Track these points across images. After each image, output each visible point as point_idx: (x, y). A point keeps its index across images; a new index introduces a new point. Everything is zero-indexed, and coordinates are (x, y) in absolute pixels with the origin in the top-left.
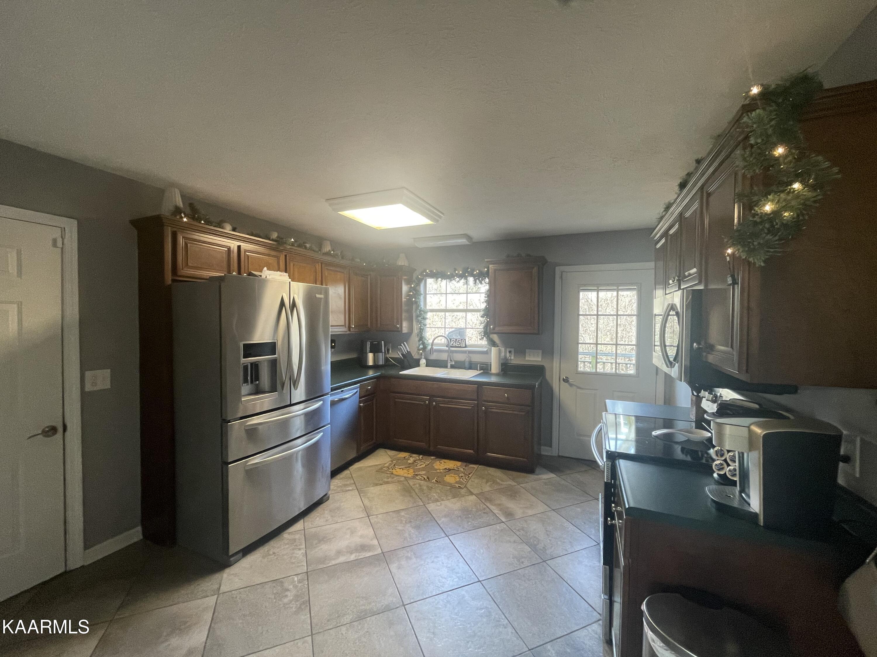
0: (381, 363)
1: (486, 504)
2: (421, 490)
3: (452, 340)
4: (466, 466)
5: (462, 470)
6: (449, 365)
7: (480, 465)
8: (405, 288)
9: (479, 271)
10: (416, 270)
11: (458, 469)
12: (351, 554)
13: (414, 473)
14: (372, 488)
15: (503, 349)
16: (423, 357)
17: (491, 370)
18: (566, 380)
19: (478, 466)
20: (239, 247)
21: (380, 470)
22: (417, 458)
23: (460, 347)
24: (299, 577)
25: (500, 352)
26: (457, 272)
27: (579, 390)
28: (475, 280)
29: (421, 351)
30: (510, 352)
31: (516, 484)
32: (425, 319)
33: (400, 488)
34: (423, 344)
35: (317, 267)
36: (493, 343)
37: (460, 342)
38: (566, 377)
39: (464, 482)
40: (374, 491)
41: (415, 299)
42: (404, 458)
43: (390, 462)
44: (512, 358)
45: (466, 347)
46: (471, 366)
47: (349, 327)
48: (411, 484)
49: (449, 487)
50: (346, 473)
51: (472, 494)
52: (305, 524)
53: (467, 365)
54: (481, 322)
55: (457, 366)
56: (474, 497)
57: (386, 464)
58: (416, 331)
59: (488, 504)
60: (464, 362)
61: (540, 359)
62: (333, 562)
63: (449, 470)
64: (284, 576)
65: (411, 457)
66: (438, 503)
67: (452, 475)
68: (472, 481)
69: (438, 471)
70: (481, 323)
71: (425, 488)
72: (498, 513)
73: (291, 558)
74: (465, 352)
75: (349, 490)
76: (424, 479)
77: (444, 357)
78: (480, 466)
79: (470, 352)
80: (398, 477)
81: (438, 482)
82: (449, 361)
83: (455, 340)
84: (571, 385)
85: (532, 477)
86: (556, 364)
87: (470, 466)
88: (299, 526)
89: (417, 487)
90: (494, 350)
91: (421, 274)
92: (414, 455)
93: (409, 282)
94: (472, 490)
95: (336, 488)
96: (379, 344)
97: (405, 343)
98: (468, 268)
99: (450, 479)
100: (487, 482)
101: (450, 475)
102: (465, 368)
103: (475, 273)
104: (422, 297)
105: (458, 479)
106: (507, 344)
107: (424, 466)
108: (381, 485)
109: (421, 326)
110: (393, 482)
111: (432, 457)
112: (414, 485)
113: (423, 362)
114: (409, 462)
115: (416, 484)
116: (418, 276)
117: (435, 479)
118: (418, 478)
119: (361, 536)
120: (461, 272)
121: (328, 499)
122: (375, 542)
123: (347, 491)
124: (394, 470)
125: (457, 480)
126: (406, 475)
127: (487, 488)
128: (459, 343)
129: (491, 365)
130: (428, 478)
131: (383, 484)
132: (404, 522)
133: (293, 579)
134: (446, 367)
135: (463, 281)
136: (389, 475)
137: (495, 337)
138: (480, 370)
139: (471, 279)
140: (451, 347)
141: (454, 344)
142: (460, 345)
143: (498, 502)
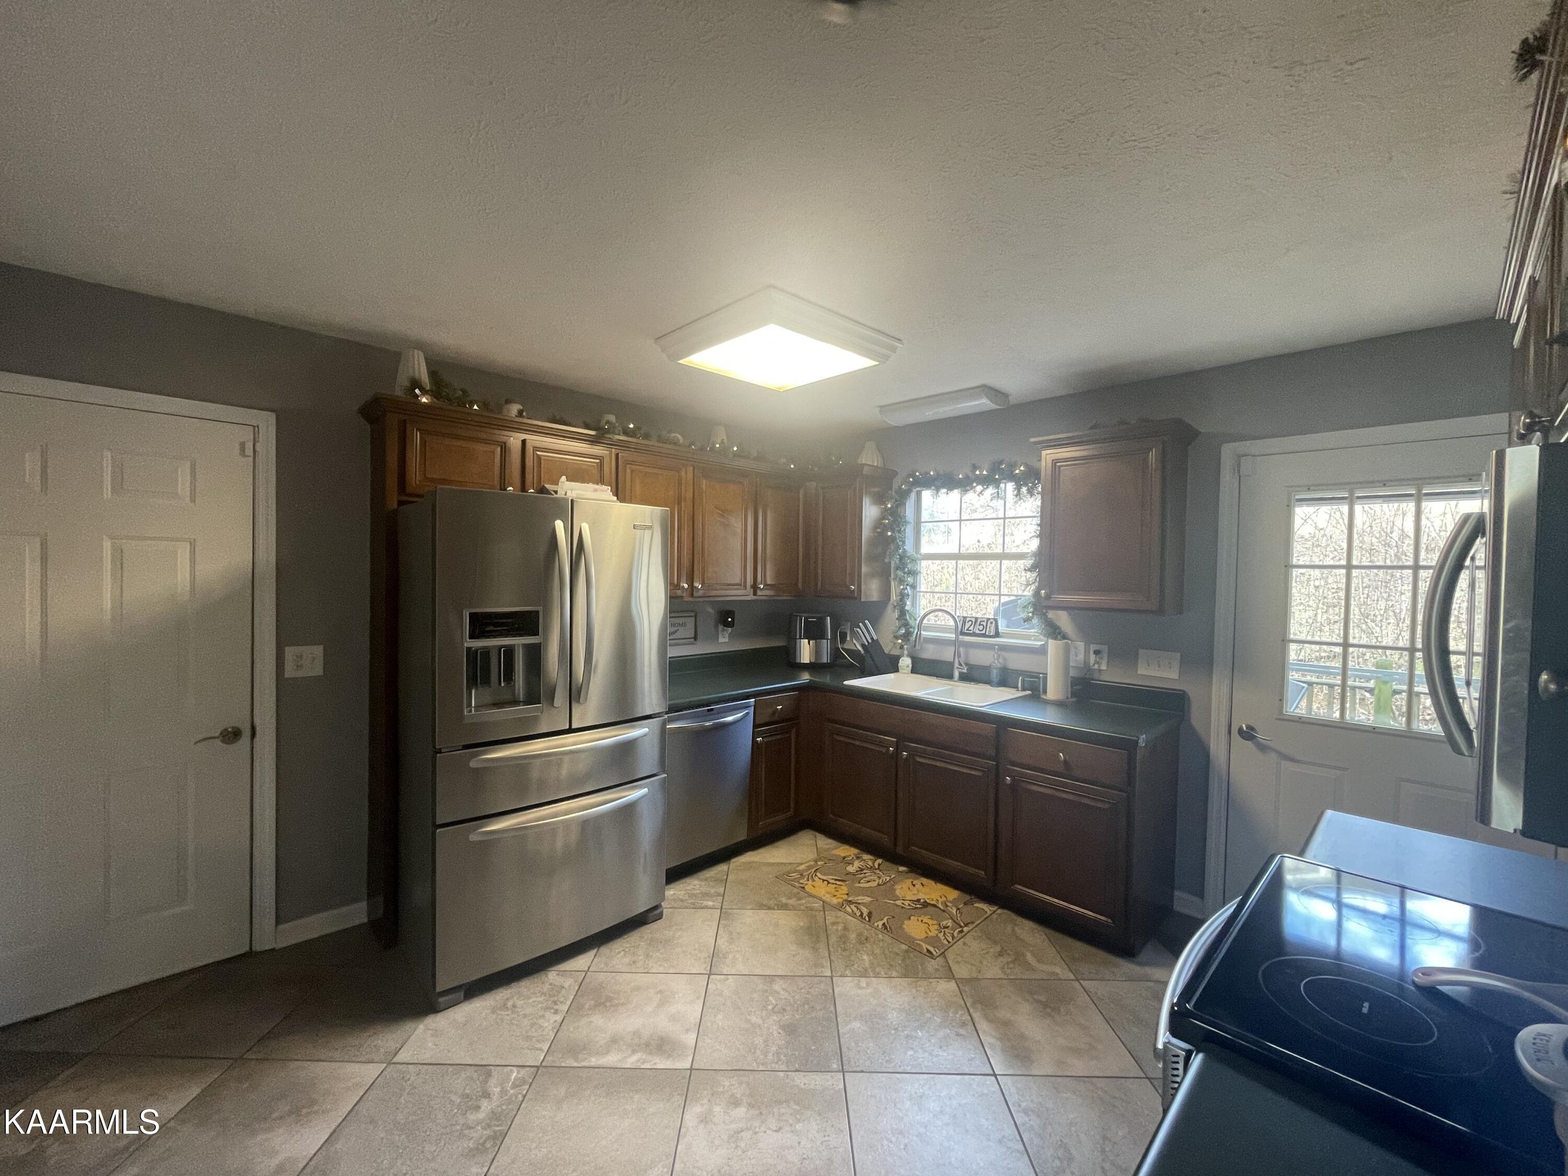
0: (825, 659)
1: (971, 1010)
2: (843, 939)
3: (968, 619)
4: (965, 904)
5: (954, 911)
6: (956, 674)
7: (1002, 907)
8: (870, 512)
9: (1026, 465)
10: (895, 474)
11: (947, 906)
12: (634, 1052)
13: (845, 897)
14: (750, 912)
15: (1081, 645)
16: (906, 652)
17: (1045, 692)
18: (1248, 734)
19: (995, 908)
20: (524, 442)
21: (785, 876)
22: (870, 863)
23: (984, 635)
24: (523, 1072)
25: (1067, 650)
26: (977, 473)
27: (1285, 764)
28: (1018, 489)
29: (900, 641)
30: (1097, 652)
31: (1072, 977)
32: (914, 573)
33: (802, 924)
34: (906, 625)
35: (683, 474)
36: (1054, 631)
37: (985, 624)
38: (1250, 728)
39: (945, 942)
40: (749, 918)
41: (893, 531)
42: (844, 858)
43: (812, 863)
44: (1104, 667)
45: (997, 634)
46: (1004, 681)
47: (755, 587)
48: (830, 919)
49: (904, 947)
50: (722, 868)
51: (950, 975)
52: (596, 960)
53: (995, 674)
54: (1028, 581)
55: (973, 675)
56: (952, 985)
57: (802, 864)
58: (894, 597)
59: (977, 1016)
60: (987, 669)
61: (1175, 675)
62: (594, 1061)
63: (926, 905)
64: (498, 1062)
65: (858, 858)
66: (863, 982)
67: (925, 920)
68: (964, 944)
69: (899, 903)
70: (1028, 585)
71: (853, 936)
72: (992, 1046)
73: (532, 1025)
74: (991, 647)
75: (707, 907)
76: (862, 915)
77: (947, 654)
78: (999, 911)
79: (1003, 648)
80: (810, 899)
81: (886, 928)
82: (956, 665)
83: (974, 620)
84: (1263, 748)
85: (1126, 967)
86: (1219, 689)
87: (976, 905)
88: (581, 962)
89: (837, 930)
90: (1052, 645)
91: (905, 481)
92: (866, 857)
93: (879, 499)
94: (955, 968)
95: (687, 896)
96: (821, 623)
97: (867, 622)
98: (1001, 463)
99: (916, 928)
100: (1000, 954)
101: (920, 919)
102: (988, 682)
103: (1017, 471)
104: (909, 531)
105: (933, 933)
106: (1088, 633)
107: (875, 884)
108: (770, 908)
109: (903, 589)
110: (794, 908)
111: (902, 869)
112: (834, 924)
113: (905, 662)
114: (851, 869)
115: (838, 923)
116: (900, 487)
117: (885, 920)
118: (848, 909)
119: (673, 1018)
120: (985, 473)
121: (660, 916)
122: (690, 1039)
123: (703, 908)
124: (810, 882)
125: (930, 934)
126: (828, 898)
127: (993, 970)
128: (981, 628)
129: (1045, 679)
130: (870, 915)
131: (774, 909)
132: (770, 1007)
133: (509, 1075)
134: (950, 677)
135: (991, 490)
136: (796, 890)
137: (1063, 620)
138: (1024, 689)
139: (1010, 486)
140: (962, 633)
141: (971, 628)
142: (984, 632)
143: (1003, 1014)
